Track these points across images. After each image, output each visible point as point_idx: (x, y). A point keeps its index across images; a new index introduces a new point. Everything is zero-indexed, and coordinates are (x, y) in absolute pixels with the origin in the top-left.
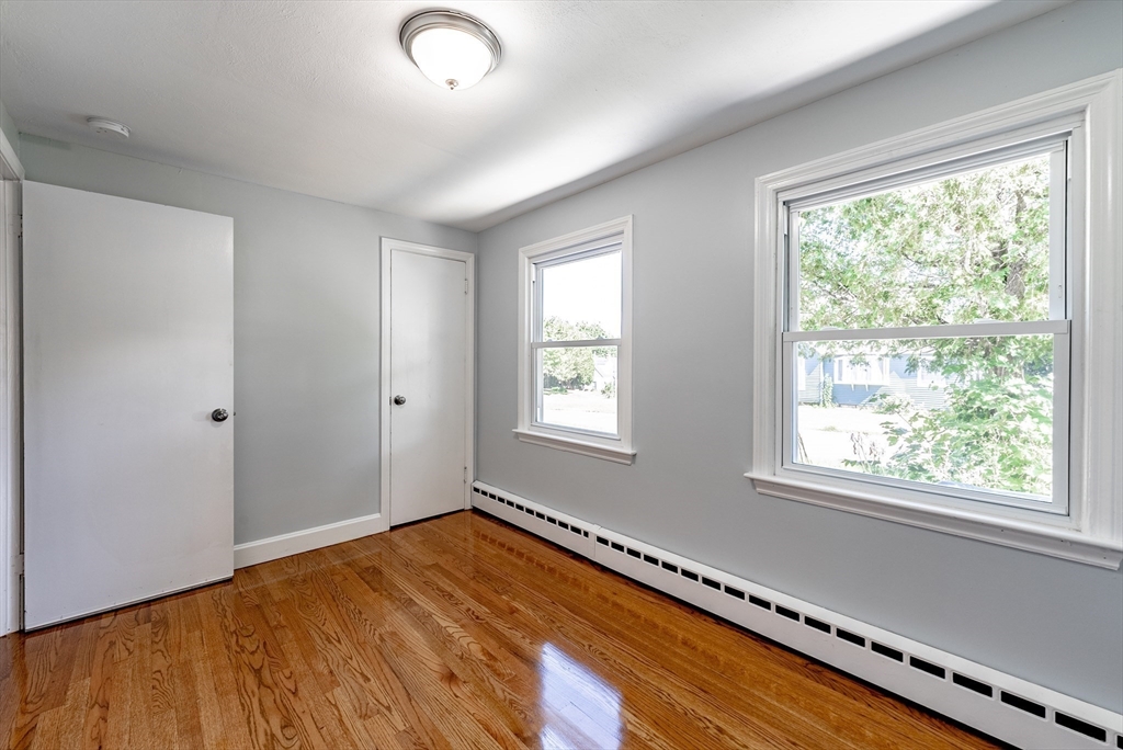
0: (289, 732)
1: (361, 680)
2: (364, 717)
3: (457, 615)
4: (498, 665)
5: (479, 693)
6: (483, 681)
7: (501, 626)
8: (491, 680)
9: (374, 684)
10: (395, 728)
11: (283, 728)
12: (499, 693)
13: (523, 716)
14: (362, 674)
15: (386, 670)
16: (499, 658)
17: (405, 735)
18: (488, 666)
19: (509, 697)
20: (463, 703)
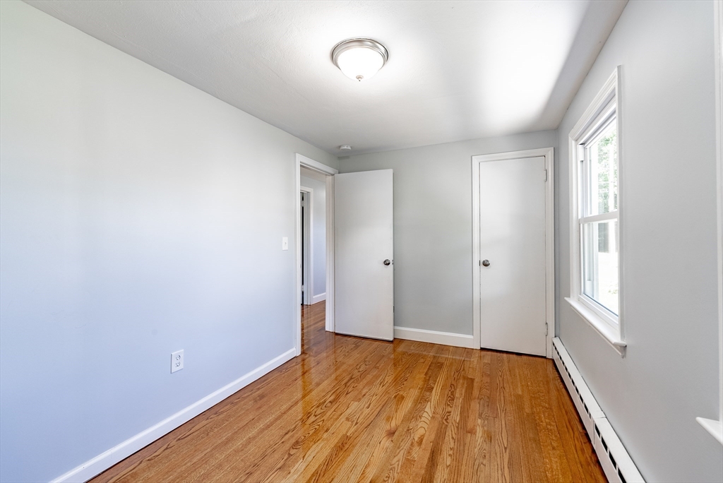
0: (329, 405)
1: (366, 406)
2: (348, 419)
3: (440, 410)
4: (416, 448)
5: (388, 450)
6: (399, 448)
7: (451, 433)
8: (402, 452)
9: (367, 411)
10: (347, 432)
11: (330, 402)
12: (396, 459)
13: (386, 479)
14: (370, 404)
15: (378, 409)
16: (423, 446)
17: (345, 438)
18: (412, 443)
19: (396, 466)
20: (377, 448)
